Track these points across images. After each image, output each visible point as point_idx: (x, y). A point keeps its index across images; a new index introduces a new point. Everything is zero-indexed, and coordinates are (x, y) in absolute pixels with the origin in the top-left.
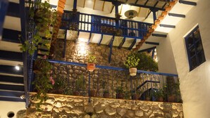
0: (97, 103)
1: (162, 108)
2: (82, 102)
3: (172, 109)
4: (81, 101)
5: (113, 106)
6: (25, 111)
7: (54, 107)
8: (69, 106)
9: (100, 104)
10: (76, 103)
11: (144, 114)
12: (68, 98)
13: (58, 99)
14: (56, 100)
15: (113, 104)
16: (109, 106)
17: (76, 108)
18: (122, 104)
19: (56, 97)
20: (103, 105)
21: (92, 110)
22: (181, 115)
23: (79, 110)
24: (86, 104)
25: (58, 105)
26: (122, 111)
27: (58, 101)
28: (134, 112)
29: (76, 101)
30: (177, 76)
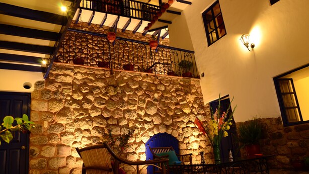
0: (119, 76)
1: (182, 83)
2: (104, 75)
3: (190, 85)
4: (103, 72)
5: (135, 79)
6: (44, 82)
7: (75, 79)
8: (91, 78)
9: (122, 77)
10: (97, 75)
11: (165, 88)
12: (89, 69)
13: (78, 70)
14: (76, 71)
15: (135, 77)
16: (132, 79)
17: (97, 80)
18: (144, 77)
19: (76, 68)
20: (125, 78)
21: (114, 83)
22: (199, 90)
23: (102, 82)
24: (107, 76)
25: (79, 76)
26: (144, 84)
27: (79, 72)
28: (156, 86)
29: (97, 72)
30: (193, 52)
